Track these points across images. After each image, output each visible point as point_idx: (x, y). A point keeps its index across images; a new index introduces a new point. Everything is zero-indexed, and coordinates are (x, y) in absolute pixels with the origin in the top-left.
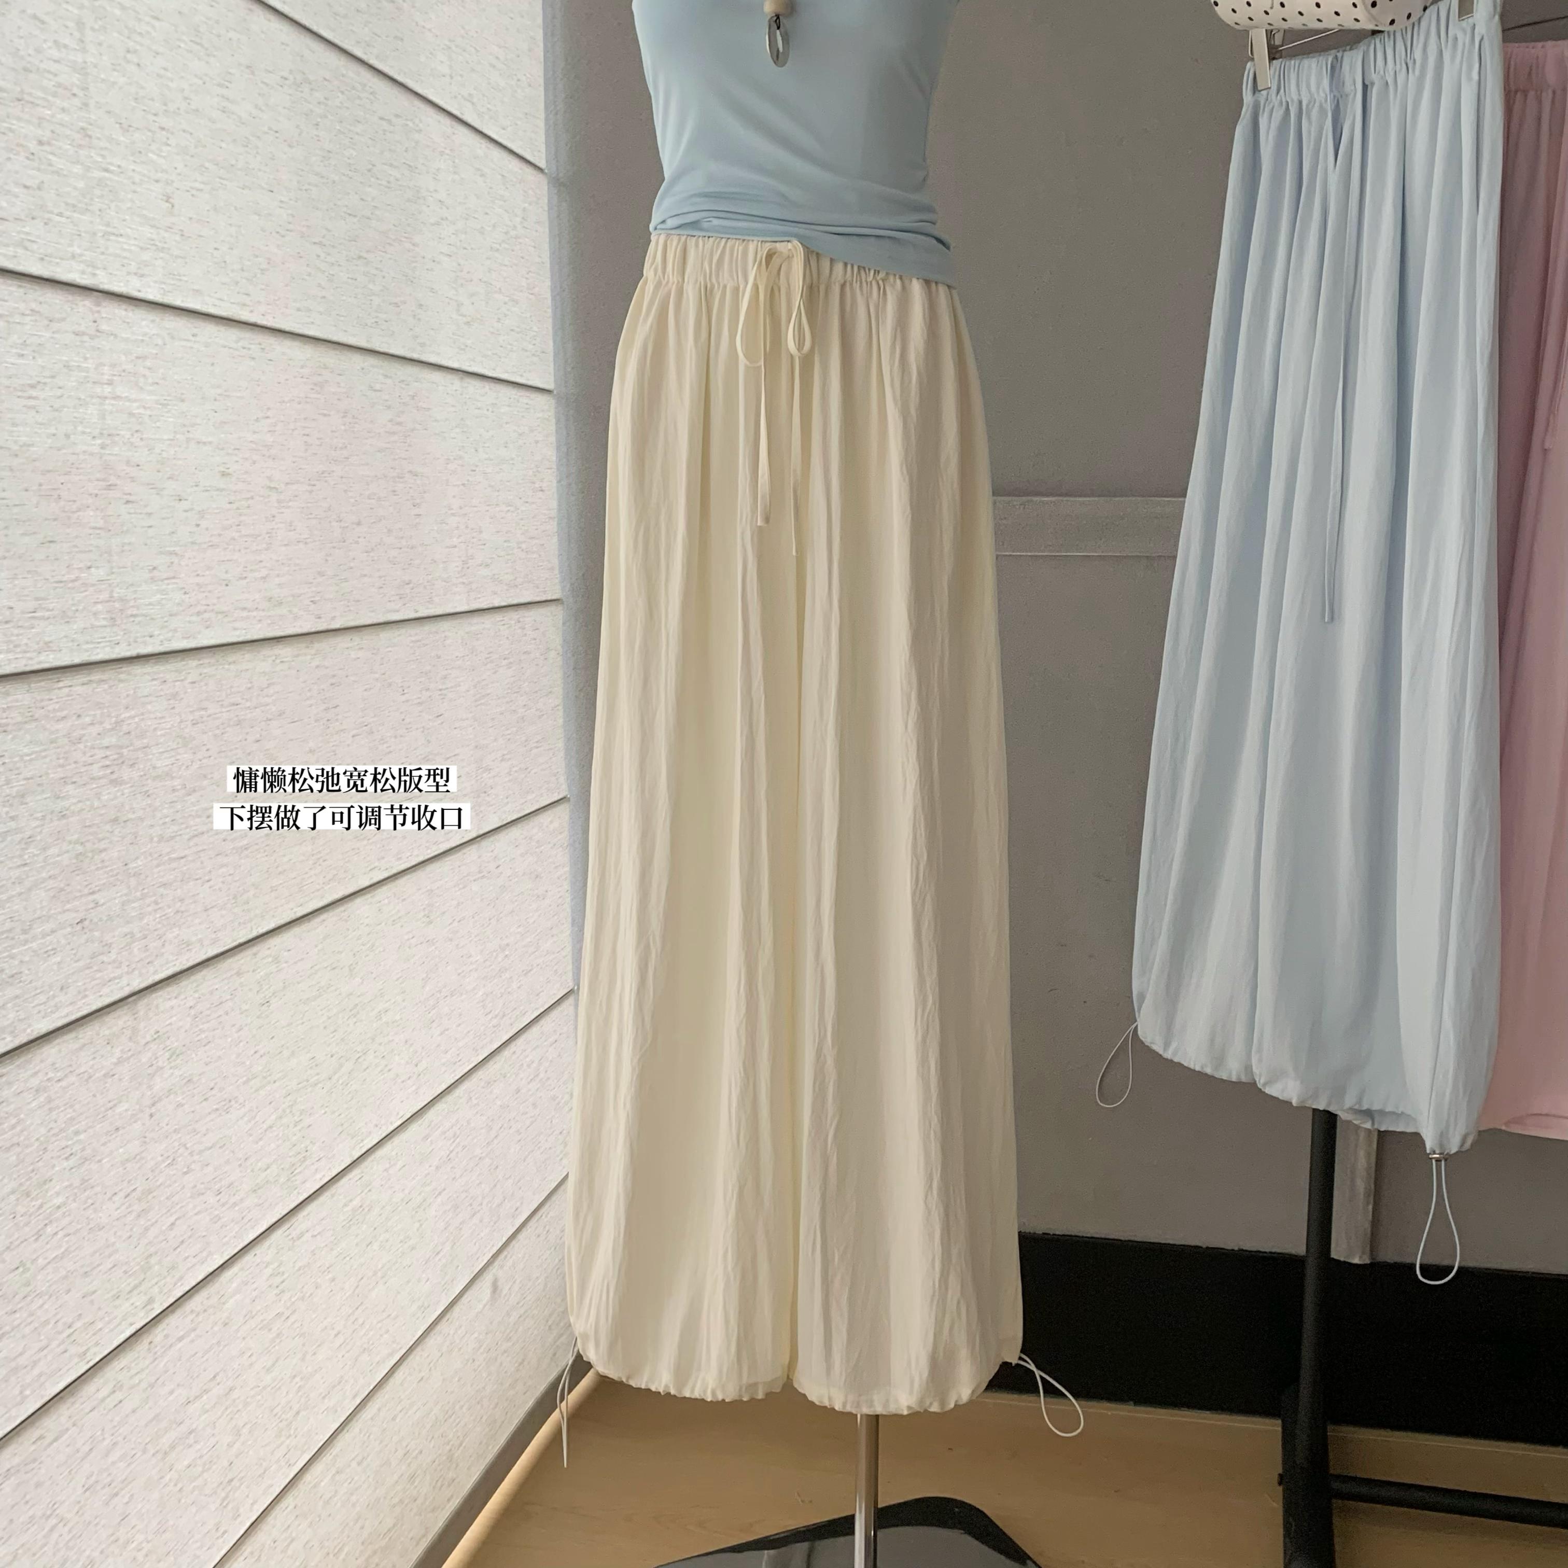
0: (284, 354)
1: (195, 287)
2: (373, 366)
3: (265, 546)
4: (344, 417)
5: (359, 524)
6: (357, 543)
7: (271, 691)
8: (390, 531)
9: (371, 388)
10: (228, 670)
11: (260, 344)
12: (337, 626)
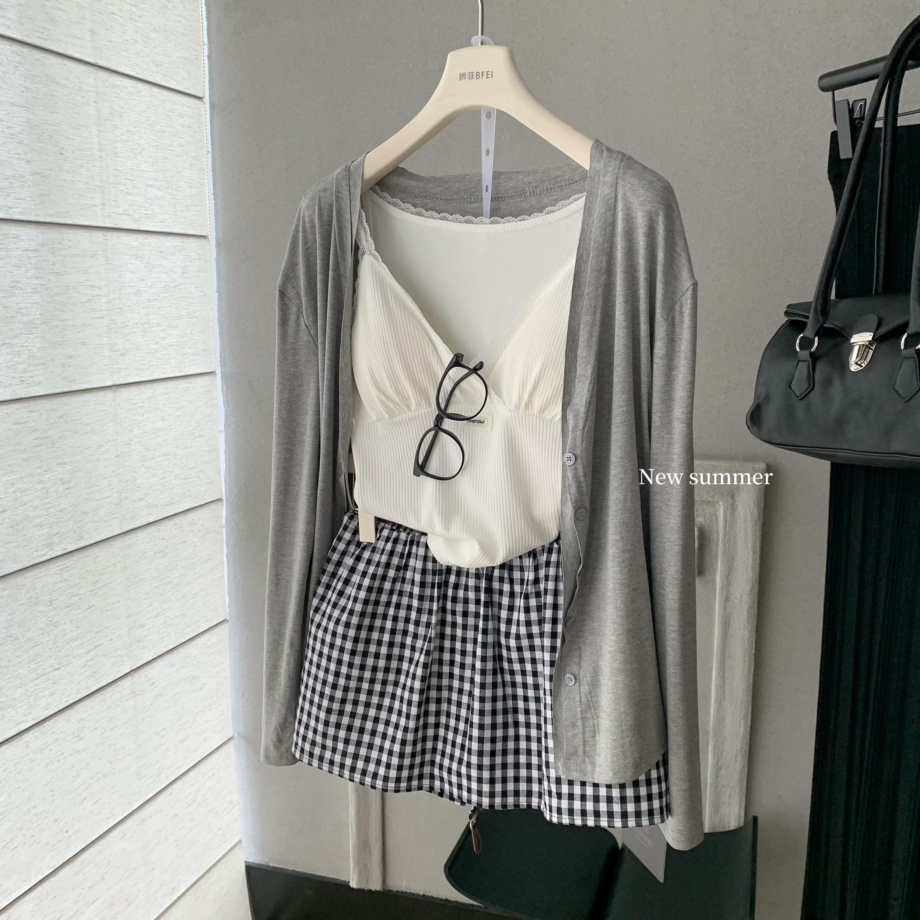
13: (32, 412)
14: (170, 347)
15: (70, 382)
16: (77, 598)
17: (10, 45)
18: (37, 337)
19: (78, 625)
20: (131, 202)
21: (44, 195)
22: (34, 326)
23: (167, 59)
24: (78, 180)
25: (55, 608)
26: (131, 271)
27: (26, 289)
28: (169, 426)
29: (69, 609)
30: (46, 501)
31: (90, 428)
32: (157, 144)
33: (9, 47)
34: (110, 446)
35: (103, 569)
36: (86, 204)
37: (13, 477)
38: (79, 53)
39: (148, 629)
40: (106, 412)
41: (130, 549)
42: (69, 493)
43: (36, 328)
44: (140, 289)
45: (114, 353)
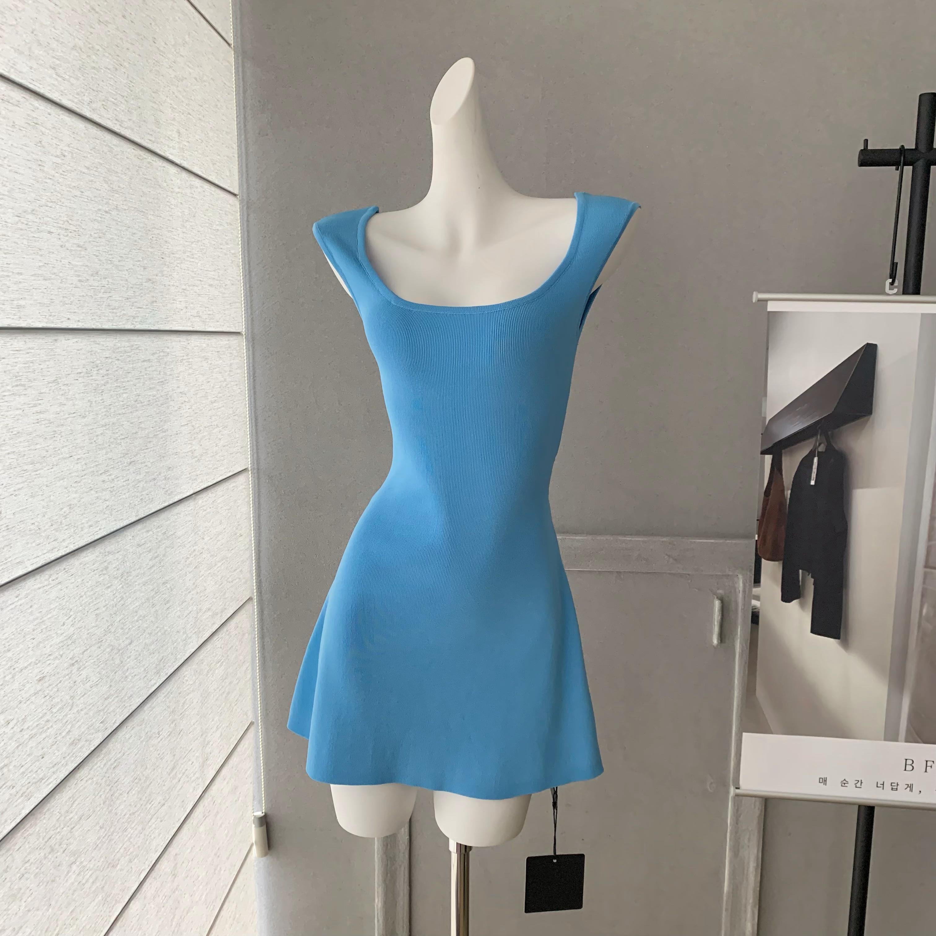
0: (81, 564)
1: (18, 561)
2: (139, 531)
3: (69, 708)
4: (122, 578)
5: (130, 644)
6: (130, 657)
7: (75, 805)
8: (150, 634)
9: (139, 545)
10: (44, 818)
11: (65, 569)
12: (118, 725)
13: (148, 531)
14: (224, 448)
15: (169, 495)
16: (174, 723)
17: (134, 149)
18: (151, 451)
19: (175, 753)
20: (201, 303)
21: (153, 302)
22: (149, 440)
23: (219, 157)
24: (172, 284)
25: (161, 740)
26: (202, 374)
27: (144, 402)
28: (224, 529)
29: (169, 738)
30: (156, 625)
31: (181, 542)
32: (215, 243)
33: (133, 151)
34: (192, 557)
35: (188, 689)
36: (177, 308)
37: (137, 604)
38: (172, 154)
39: (212, 745)
40: (190, 523)
41: (203, 663)
42: (169, 613)
43: (150, 442)
44: (208, 391)
45: (194, 460)
